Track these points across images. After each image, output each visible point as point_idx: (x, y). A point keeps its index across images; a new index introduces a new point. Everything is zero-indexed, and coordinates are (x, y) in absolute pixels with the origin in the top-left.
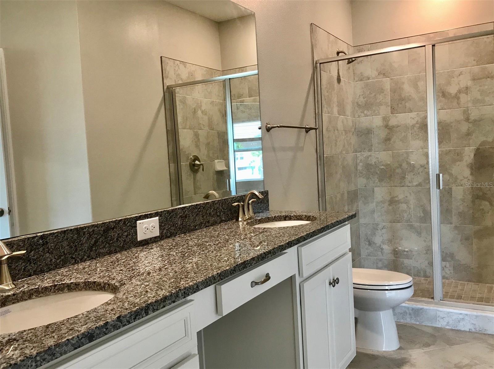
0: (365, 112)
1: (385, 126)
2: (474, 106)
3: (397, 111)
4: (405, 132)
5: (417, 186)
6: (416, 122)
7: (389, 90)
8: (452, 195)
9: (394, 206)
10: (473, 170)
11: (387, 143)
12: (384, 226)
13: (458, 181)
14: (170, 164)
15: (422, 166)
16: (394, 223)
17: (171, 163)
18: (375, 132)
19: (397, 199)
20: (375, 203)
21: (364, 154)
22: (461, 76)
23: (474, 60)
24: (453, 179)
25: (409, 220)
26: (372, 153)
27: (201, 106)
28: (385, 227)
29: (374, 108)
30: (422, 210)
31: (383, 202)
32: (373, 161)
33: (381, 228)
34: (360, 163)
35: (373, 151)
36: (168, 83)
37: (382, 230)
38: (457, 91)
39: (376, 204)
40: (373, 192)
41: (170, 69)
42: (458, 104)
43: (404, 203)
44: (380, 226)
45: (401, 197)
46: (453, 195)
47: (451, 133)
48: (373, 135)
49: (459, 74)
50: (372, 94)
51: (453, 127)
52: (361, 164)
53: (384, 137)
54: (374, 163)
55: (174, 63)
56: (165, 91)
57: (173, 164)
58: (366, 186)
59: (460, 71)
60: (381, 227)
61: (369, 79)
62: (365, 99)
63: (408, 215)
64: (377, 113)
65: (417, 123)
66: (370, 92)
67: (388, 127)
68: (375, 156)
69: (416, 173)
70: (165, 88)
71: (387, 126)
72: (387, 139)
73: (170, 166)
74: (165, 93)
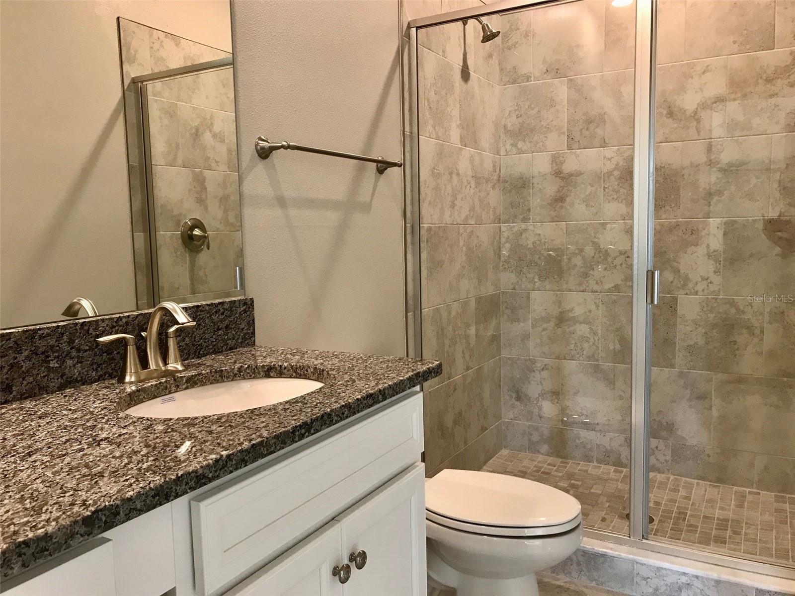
0: (520, 145)
1: (556, 173)
2: (730, 136)
3: (579, 144)
4: (592, 186)
5: (609, 291)
6: (614, 166)
7: (565, 102)
8: (676, 311)
9: (567, 327)
10: (720, 264)
11: (558, 206)
12: (546, 365)
13: (690, 285)
14: (134, 234)
15: (621, 253)
16: (565, 361)
17: (136, 232)
18: (535, 185)
19: (571, 315)
20: (530, 322)
21: (514, 226)
22: (707, 74)
23: (735, 42)
24: (681, 280)
25: (593, 356)
26: (530, 226)
27: (212, 124)
28: (547, 367)
29: (535, 138)
30: (619, 338)
31: (546, 319)
32: (529, 240)
33: (539, 369)
34: (505, 243)
35: (531, 221)
36: (133, 71)
37: (542, 373)
38: (698, 104)
39: (532, 323)
40: (528, 298)
41: (139, 45)
42: (698, 131)
43: (584, 323)
44: (538, 365)
45: (579, 311)
46: (678, 311)
47: (681, 190)
48: (532, 189)
49: (703, 71)
50: (533, 109)
51: (685, 177)
52: (507, 245)
53: (553, 195)
54: (531, 246)
55: (151, 35)
56: (125, 88)
57: (142, 233)
58: (514, 288)
59: (706, 65)
60: (541, 366)
61: (528, 79)
62: (520, 120)
63: (591, 347)
64: (541, 147)
65: (616, 169)
66: (530, 106)
67: (561, 175)
68: (534, 231)
69: (610, 266)
70: (127, 82)
71: (558, 173)
72: (560, 199)
73: (135, 237)
74: (126, 92)
